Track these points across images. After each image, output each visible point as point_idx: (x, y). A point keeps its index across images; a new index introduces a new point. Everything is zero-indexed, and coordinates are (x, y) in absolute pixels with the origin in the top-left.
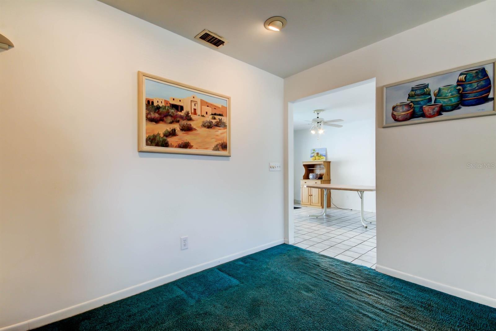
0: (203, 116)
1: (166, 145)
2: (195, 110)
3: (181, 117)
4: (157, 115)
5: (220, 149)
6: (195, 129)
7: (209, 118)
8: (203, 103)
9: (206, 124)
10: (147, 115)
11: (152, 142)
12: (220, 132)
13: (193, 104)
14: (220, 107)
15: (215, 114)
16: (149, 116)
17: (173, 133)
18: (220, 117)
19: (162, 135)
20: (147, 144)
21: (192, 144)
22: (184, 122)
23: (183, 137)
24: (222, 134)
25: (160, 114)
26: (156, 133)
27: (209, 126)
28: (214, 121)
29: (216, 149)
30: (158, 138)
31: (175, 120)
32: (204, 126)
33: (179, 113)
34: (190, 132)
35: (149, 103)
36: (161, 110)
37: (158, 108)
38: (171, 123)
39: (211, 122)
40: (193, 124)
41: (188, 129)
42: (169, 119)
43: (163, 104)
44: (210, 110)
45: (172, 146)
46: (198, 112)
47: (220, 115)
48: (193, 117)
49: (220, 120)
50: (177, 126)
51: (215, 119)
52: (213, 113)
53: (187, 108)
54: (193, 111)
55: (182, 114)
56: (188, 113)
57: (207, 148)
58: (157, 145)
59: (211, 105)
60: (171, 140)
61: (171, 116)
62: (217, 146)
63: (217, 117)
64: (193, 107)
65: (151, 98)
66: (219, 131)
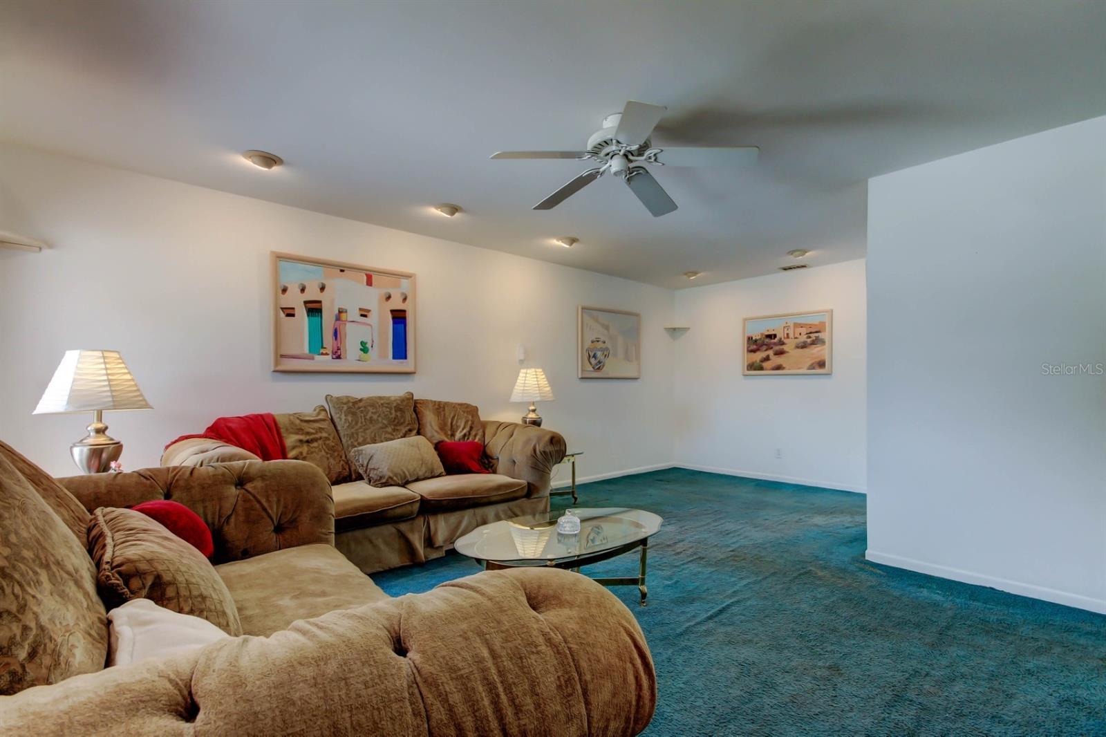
0: (796, 338)
1: (761, 368)
2: (788, 334)
3: (775, 344)
4: (755, 347)
5: (817, 366)
6: (787, 352)
7: (803, 338)
8: (797, 325)
9: (800, 345)
10: (748, 348)
11: (751, 368)
12: (817, 349)
13: (786, 330)
14: (818, 323)
15: (811, 333)
16: (750, 349)
17: (767, 359)
18: (817, 335)
19: (758, 361)
20: (748, 370)
21: (784, 366)
22: (777, 348)
23: (776, 360)
24: (818, 351)
25: (756, 345)
26: (754, 360)
27: (804, 346)
28: (809, 340)
29: (812, 367)
30: (755, 364)
31: (769, 347)
32: (797, 347)
33: (773, 341)
34: (782, 356)
35: (750, 339)
36: (758, 342)
37: (756, 341)
38: (766, 350)
39: (806, 342)
40: (785, 348)
41: (780, 353)
42: (765, 347)
43: (760, 337)
44: (804, 331)
45: (766, 370)
46: (791, 335)
47: (817, 332)
48: (785, 341)
49: (817, 338)
50: (770, 353)
51: (810, 337)
52: (808, 332)
53: (780, 335)
54: (786, 335)
55: (776, 340)
56: (781, 339)
57: (799, 368)
58: (755, 370)
59: (807, 325)
60: (765, 365)
61: (766, 345)
62: (812, 364)
63: (813, 336)
64: (786, 332)
65: (750, 335)
66: (815, 351)
